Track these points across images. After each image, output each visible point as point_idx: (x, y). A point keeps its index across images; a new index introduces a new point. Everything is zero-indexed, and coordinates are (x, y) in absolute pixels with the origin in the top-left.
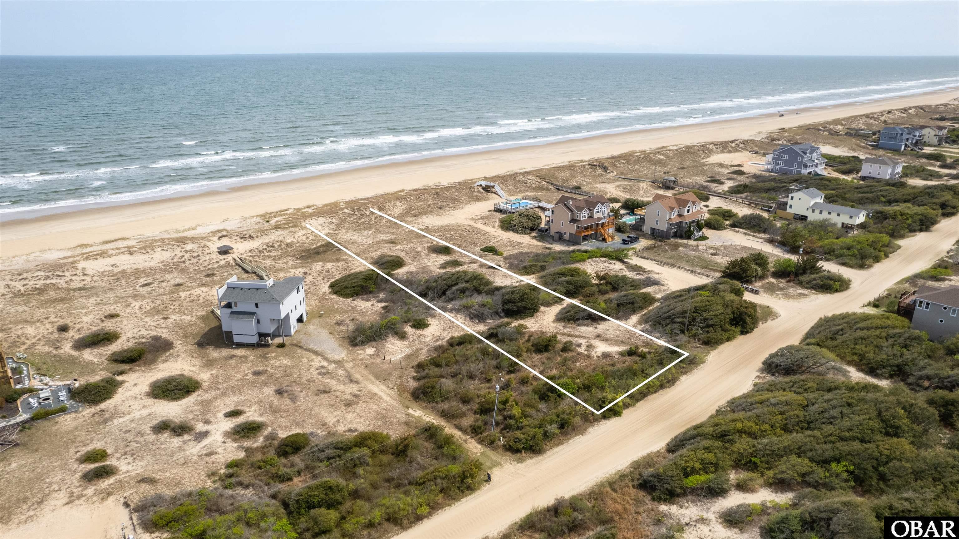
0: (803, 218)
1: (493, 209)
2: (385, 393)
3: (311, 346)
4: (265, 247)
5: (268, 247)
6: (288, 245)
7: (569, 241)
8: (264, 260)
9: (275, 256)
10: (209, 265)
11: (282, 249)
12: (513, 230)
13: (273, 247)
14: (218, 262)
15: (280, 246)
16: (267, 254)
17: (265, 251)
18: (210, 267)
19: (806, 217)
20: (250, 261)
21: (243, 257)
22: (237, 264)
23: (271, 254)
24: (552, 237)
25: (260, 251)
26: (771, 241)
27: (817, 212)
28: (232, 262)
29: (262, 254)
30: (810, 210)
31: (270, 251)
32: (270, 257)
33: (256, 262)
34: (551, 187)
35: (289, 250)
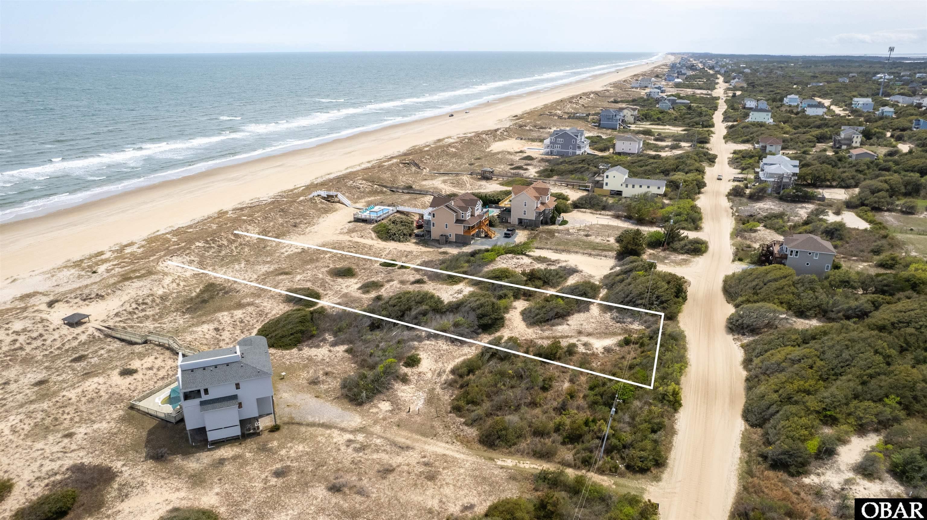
0: (619, 193)
1: (352, 219)
2: (453, 451)
3: (310, 419)
4: (134, 306)
5: (139, 305)
6: (164, 298)
7: (456, 242)
8: (141, 322)
9: (153, 315)
10: (63, 345)
11: (158, 305)
12: (393, 240)
13: (146, 304)
14: (75, 338)
15: (153, 301)
16: (141, 314)
17: (136, 311)
18: (67, 346)
19: (621, 192)
20: (124, 328)
21: (111, 323)
22: (107, 336)
23: (147, 313)
24: (438, 241)
25: (130, 313)
26: (618, 217)
27: (630, 186)
28: (97, 334)
29: (135, 316)
30: (624, 185)
31: (143, 310)
32: (147, 317)
33: (132, 327)
34: (385, 189)
35: (168, 304)
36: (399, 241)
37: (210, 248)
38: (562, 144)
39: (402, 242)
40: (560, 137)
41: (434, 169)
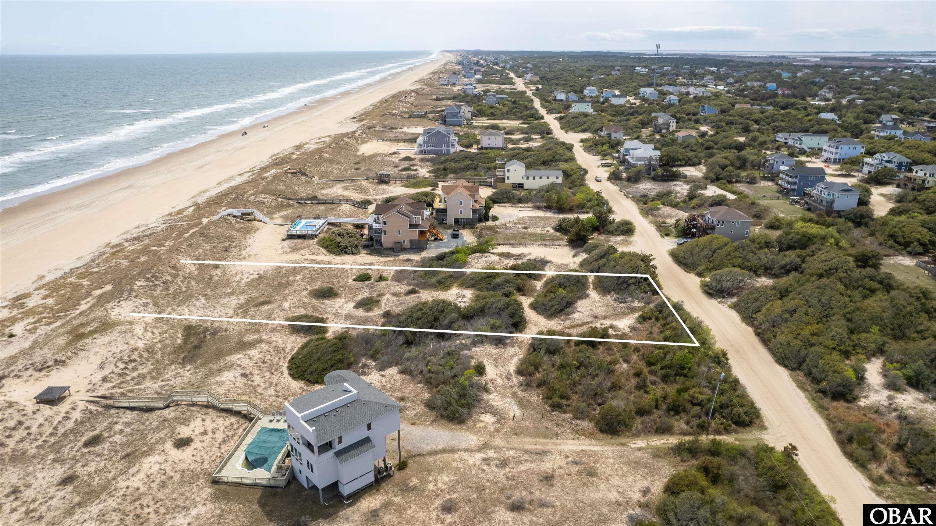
0: (521, 186)
1: (286, 237)
4: (122, 366)
5: (126, 363)
6: (150, 350)
7: (410, 248)
8: (138, 383)
9: (149, 373)
10: (55, 428)
11: (147, 360)
12: (346, 253)
13: (134, 361)
14: (67, 418)
15: (141, 356)
16: (135, 374)
17: (128, 372)
18: (62, 430)
19: (522, 184)
20: (123, 394)
21: (102, 391)
22: (109, 407)
23: (141, 372)
24: (392, 249)
25: (120, 375)
26: (538, 208)
27: (531, 178)
28: (92, 407)
29: (128, 378)
30: (525, 178)
31: (135, 369)
32: (143, 377)
33: (131, 391)
34: (291, 202)
35: (159, 356)
36: (353, 254)
37: (156, 285)
38: (435, 143)
39: (356, 254)
40: (432, 135)
41: (323, 177)
